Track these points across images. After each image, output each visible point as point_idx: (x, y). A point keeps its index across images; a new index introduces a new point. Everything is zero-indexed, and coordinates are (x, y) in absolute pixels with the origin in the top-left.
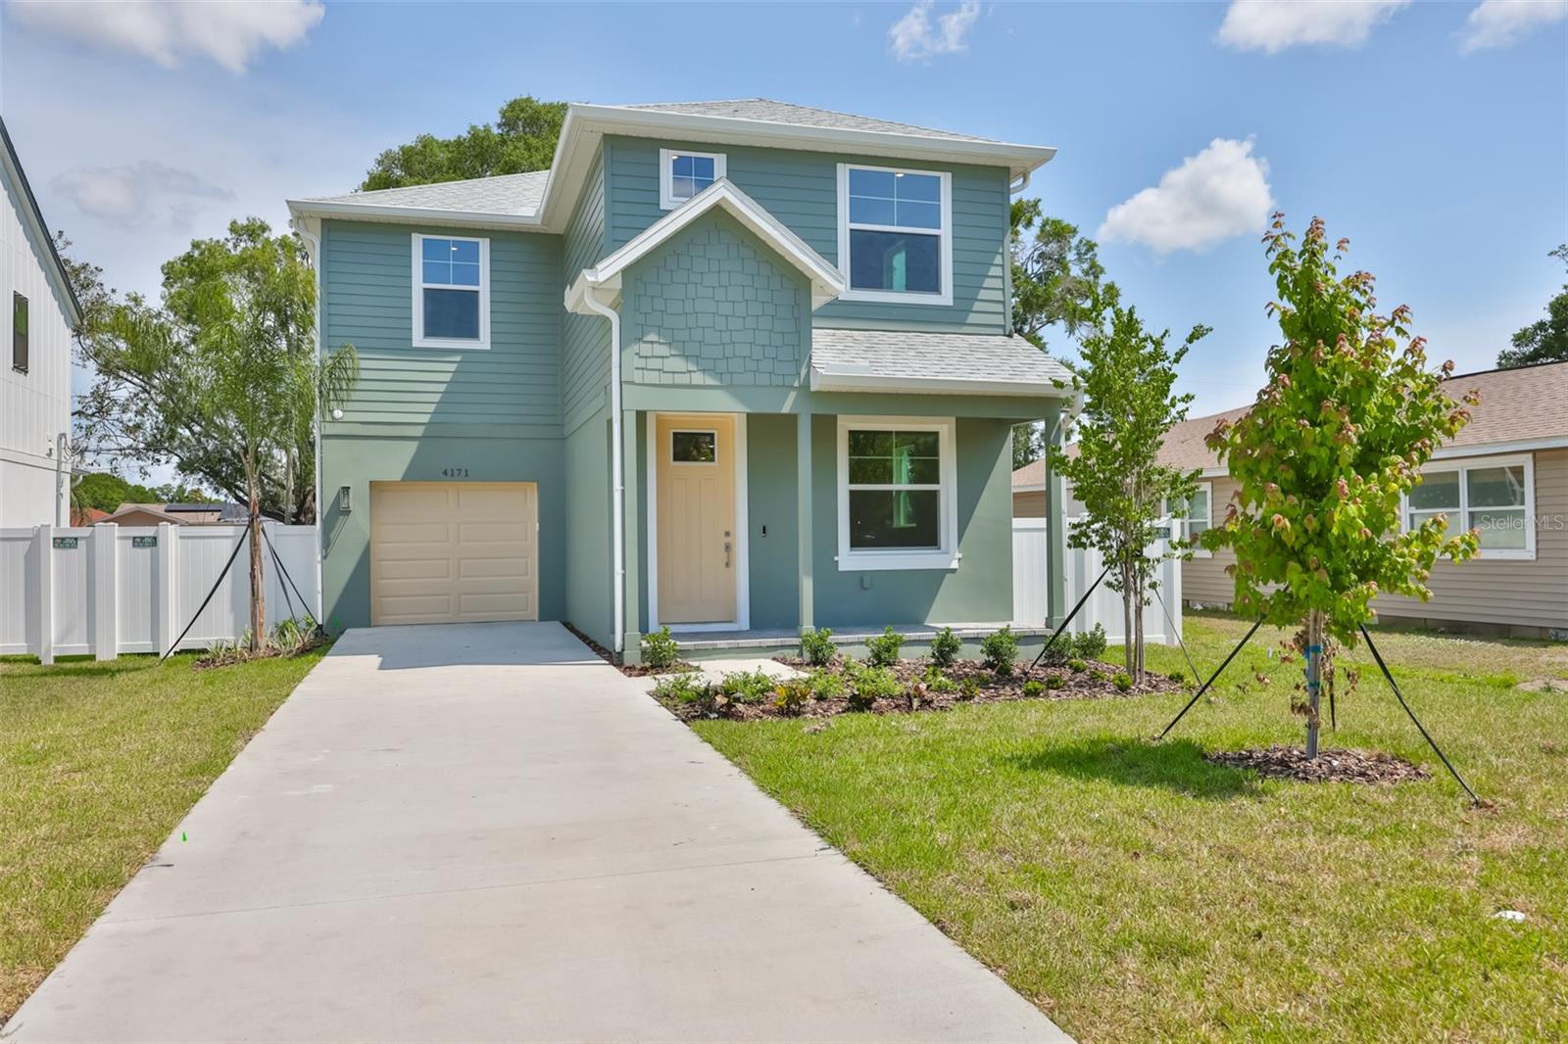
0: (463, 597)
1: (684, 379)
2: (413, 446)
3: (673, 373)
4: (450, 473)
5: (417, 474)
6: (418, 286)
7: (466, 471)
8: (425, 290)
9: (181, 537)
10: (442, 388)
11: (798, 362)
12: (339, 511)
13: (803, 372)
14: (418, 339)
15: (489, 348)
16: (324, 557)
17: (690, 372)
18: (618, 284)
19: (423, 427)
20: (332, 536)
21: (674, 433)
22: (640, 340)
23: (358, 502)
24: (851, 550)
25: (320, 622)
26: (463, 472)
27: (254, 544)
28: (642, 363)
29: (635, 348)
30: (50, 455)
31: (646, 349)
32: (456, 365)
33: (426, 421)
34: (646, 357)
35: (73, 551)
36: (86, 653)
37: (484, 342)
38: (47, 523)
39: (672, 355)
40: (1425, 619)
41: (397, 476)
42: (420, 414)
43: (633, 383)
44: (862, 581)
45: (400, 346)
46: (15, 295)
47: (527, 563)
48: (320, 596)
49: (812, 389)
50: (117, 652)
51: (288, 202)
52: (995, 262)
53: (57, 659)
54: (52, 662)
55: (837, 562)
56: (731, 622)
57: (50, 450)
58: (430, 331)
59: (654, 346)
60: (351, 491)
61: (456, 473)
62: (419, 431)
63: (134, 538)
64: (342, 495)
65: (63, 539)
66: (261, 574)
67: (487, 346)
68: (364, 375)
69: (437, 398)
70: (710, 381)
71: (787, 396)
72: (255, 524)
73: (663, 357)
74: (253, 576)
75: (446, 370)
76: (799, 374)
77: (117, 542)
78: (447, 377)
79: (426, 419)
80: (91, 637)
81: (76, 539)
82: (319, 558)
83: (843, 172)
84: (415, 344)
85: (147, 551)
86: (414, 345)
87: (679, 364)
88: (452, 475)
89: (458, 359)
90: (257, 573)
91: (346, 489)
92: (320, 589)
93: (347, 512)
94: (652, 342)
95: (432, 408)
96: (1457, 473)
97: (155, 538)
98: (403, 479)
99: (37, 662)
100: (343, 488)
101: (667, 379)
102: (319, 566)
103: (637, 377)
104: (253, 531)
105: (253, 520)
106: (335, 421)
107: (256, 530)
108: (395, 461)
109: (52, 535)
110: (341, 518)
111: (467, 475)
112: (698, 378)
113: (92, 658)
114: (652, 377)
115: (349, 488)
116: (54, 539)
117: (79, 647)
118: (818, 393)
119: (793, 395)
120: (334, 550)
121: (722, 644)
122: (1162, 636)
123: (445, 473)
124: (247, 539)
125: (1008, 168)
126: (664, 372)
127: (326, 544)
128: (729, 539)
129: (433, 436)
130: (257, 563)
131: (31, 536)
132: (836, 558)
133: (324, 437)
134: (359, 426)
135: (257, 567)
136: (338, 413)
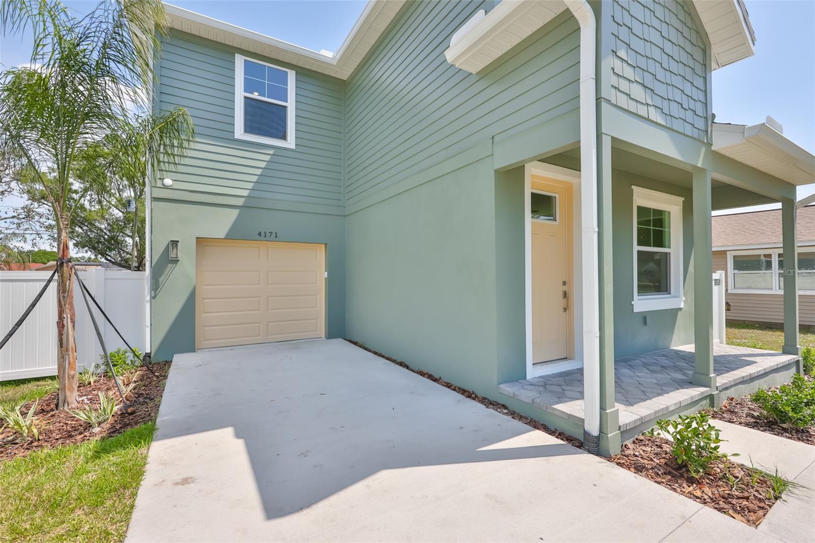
0: (270, 324)
2: (235, 212)
3: (637, 101)
4: (263, 234)
5: (235, 235)
6: (240, 94)
7: (276, 233)
8: (245, 97)
10: (259, 171)
12: (168, 259)
14: (239, 132)
15: (294, 148)
16: (153, 298)
17: (647, 104)
19: (243, 199)
20: (161, 280)
22: (614, 53)
23: (186, 254)
24: (639, 296)
25: (148, 351)
26: (274, 235)
27: (64, 292)
28: (615, 80)
29: (611, 60)
32: (269, 157)
33: (246, 195)
37: (290, 142)
39: (636, 81)
41: (222, 234)
42: (242, 190)
43: (610, 102)
45: (228, 138)
47: (317, 298)
48: (148, 330)
49: (713, 149)
55: (633, 305)
58: (249, 129)
60: (179, 244)
61: (268, 235)
62: (240, 202)
64: (171, 247)
66: (73, 322)
67: (293, 146)
69: (254, 178)
71: (700, 151)
72: (65, 268)
73: (629, 81)
74: (61, 325)
75: (262, 160)
78: (262, 165)
79: (245, 193)
82: (148, 298)
84: (237, 136)
86: (235, 137)
88: (265, 236)
89: (271, 152)
90: (68, 323)
91: (175, 243)
92: (148, 323)
93: (176, 261)
94: (623, 61)
95: (250, 186)
98: (227, 237)
100: (171, 241)
102: (148, 305)
103: (612, 95)
104: (62, 276)
105: (62, 264)
106: (165, 187)
107: (66, 274)
108: (219, 223)
110: (170, 265)
111: (276, 237)
114: (622, 101)
115: (178, 241)
120: (161, 294)
123: (260, 234)
126: (631, 98)
127: (155, 286)
129: (249, 207)
130: (67, 311)
133: (155, 199)
134: (188, 192)
135: (67, 316)
136: (168, 182)
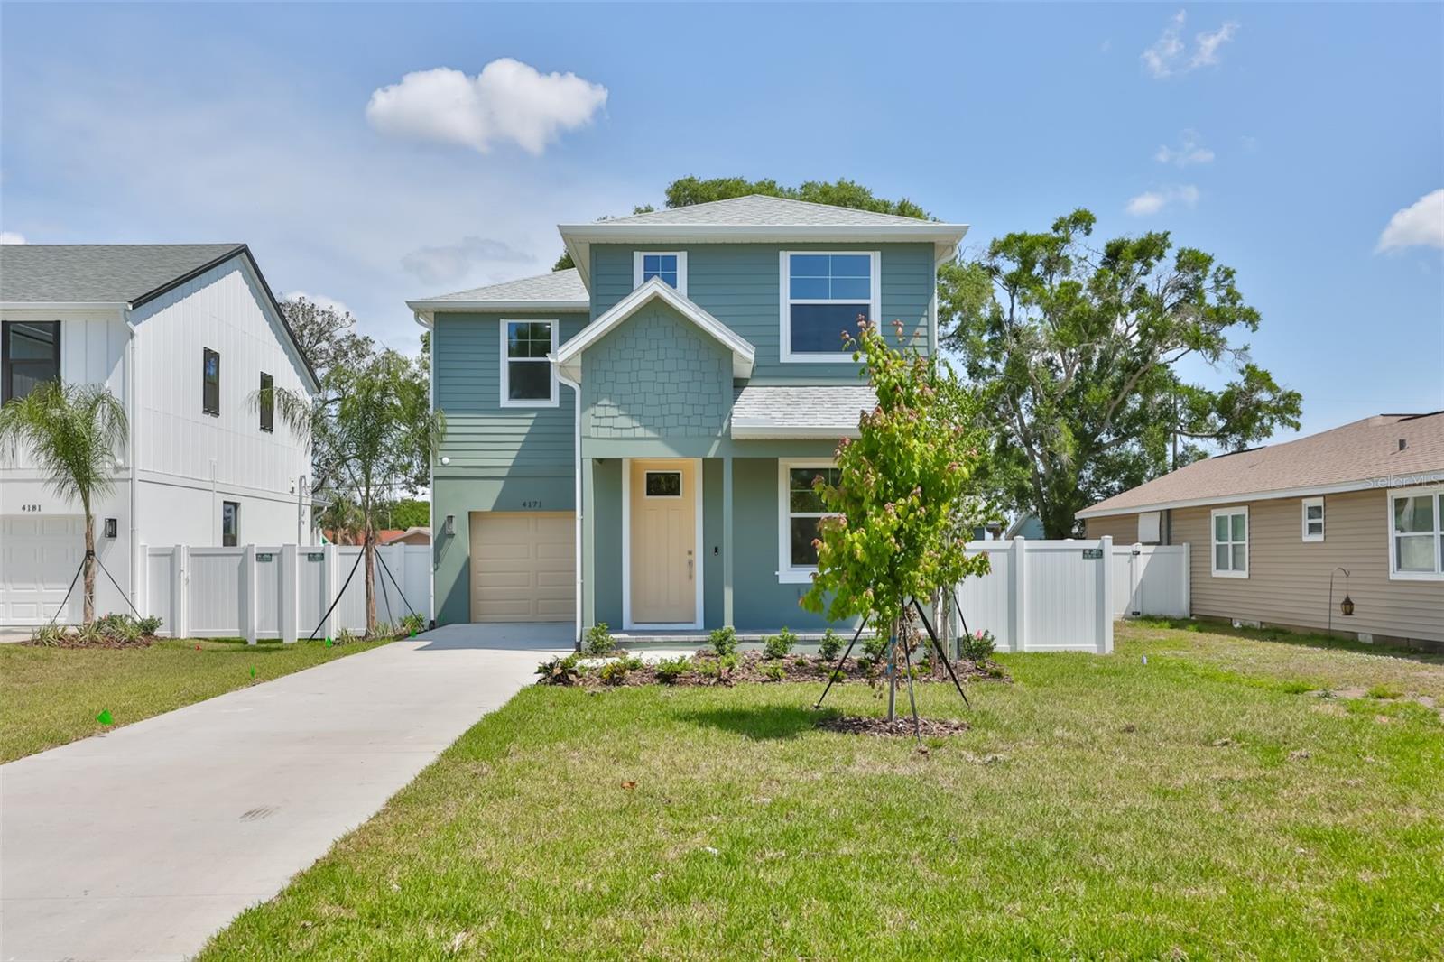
0: (540, 601)
1: (626, 433)
2: (500, 484)
3: (621, 428)
4: (528, 505)
5: (503, 505)
6: (504, 360)
7: (540, 503)
8: (510, 362)
9: (340, 554)
10: (522, 438)
11: (721, 417)
12: (445, 535)
13: (725, 425)
14: (505, 401)
15: (558, 406)
16: (435, 570)
17: (634, 427)
18: (578, 362)
19: (507, 470)
20: (441, 553)
21: (648, 474)
22: (594, 404)
23: (460, 528)
24: (792, 567)
25: (433, 619)
26: (538, 504)
27: (368, 560)
28: (597, 422)
29: (592, 410)
30: (293, 491)
31: (599, 411)
32: (532, 420)
33: (510, 464)
34: (600, 417)
35: (267, 563)
36: (277, 637)
37: (554, 402)
38: (251, 543)
39: (621, 415)
40: (1408, 639)
41: (489, 509)
42: (505, 459)
43: (589, 437)
44: (799, 592)
45: (494, 409)
46: (262, 375)
48: (432, 599)
49: (733, 438)
50: (297, 637)
51: (407, 302)
52: (921, 324)
53: (260, 641)
54: (255, 643)
55: (778, 576)
56: (692, 623)
57: (293, 488)
58: (513, 394)
59: (606, 409)
60: (454, 520)
61: (533, 504)
62: (505, 473)
63: (309, 554)
64: (447, 522)
65: (263, 555)
66: (373, 582)
67: (556, 405)
68: (449, 430)
69: (518, 446)
70: (650, 434)
71: (712, 443)
72: (368, 544)
73: (613, 417)
74: (367, 583)
75: (524, 425)
76: (722, 427)
77: (297, 557)
78: (526, 430)
79: (510, 463)
80: (280, 627)
81: (271, 555)
82: (432, 570)
83: (785, 258)
84: (503, 405)
85: (317, 564)
86: (501, 406)
87: (626, 422)
88: (530, 506)
89: (534, 415)
90: (370, 583)
91: (450, 518)
92: (432, 593)
93: (452, 535)
94: (605, 406)
95: (514, 454)
96: (1432, 497)
97: (323, 554)
98: (493, 510)
99: (246, 642)
100: (448, 516)
101: (616, 433)
102: (432, 576)
103: (593, 431)
104: (368, 549)
105: (367, 541)
106: (444, 466)
108: (485, 497)
109: (255, 552)
110: (448, 539)
111: (540, 506)
112: (640, 432)
113: (280, 641)
114: (605, 433)
115: (453, 517)
116: (257, 555)
117: (272, 633)
118: (738, 441)
119: (717, 443)
120: (442, 565)
121: (658, 638)
122: (1094, 645)
123: (524, 505)
124: (363, 557)
125: (933, 243)
126: (614, 428)
127: (437, 560)
128: (690, 557)
129: (515, 476)
130: (370, 574)
131: (242, 552)
132: (777, 573)
133: (435, 478)
134: (461, 469)
135: (370, 576)
136: (446, 460)
